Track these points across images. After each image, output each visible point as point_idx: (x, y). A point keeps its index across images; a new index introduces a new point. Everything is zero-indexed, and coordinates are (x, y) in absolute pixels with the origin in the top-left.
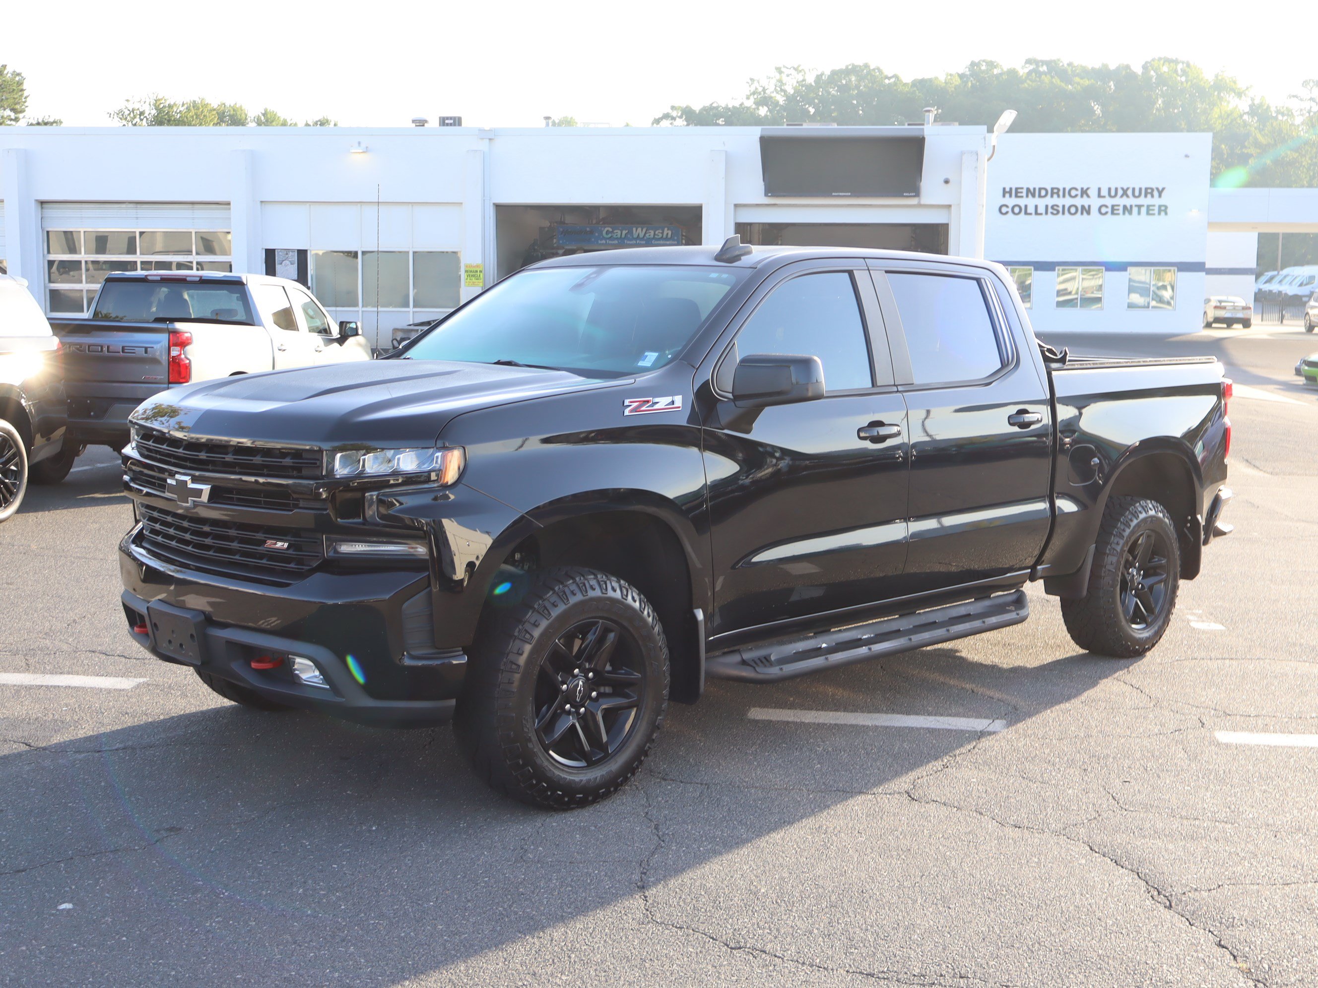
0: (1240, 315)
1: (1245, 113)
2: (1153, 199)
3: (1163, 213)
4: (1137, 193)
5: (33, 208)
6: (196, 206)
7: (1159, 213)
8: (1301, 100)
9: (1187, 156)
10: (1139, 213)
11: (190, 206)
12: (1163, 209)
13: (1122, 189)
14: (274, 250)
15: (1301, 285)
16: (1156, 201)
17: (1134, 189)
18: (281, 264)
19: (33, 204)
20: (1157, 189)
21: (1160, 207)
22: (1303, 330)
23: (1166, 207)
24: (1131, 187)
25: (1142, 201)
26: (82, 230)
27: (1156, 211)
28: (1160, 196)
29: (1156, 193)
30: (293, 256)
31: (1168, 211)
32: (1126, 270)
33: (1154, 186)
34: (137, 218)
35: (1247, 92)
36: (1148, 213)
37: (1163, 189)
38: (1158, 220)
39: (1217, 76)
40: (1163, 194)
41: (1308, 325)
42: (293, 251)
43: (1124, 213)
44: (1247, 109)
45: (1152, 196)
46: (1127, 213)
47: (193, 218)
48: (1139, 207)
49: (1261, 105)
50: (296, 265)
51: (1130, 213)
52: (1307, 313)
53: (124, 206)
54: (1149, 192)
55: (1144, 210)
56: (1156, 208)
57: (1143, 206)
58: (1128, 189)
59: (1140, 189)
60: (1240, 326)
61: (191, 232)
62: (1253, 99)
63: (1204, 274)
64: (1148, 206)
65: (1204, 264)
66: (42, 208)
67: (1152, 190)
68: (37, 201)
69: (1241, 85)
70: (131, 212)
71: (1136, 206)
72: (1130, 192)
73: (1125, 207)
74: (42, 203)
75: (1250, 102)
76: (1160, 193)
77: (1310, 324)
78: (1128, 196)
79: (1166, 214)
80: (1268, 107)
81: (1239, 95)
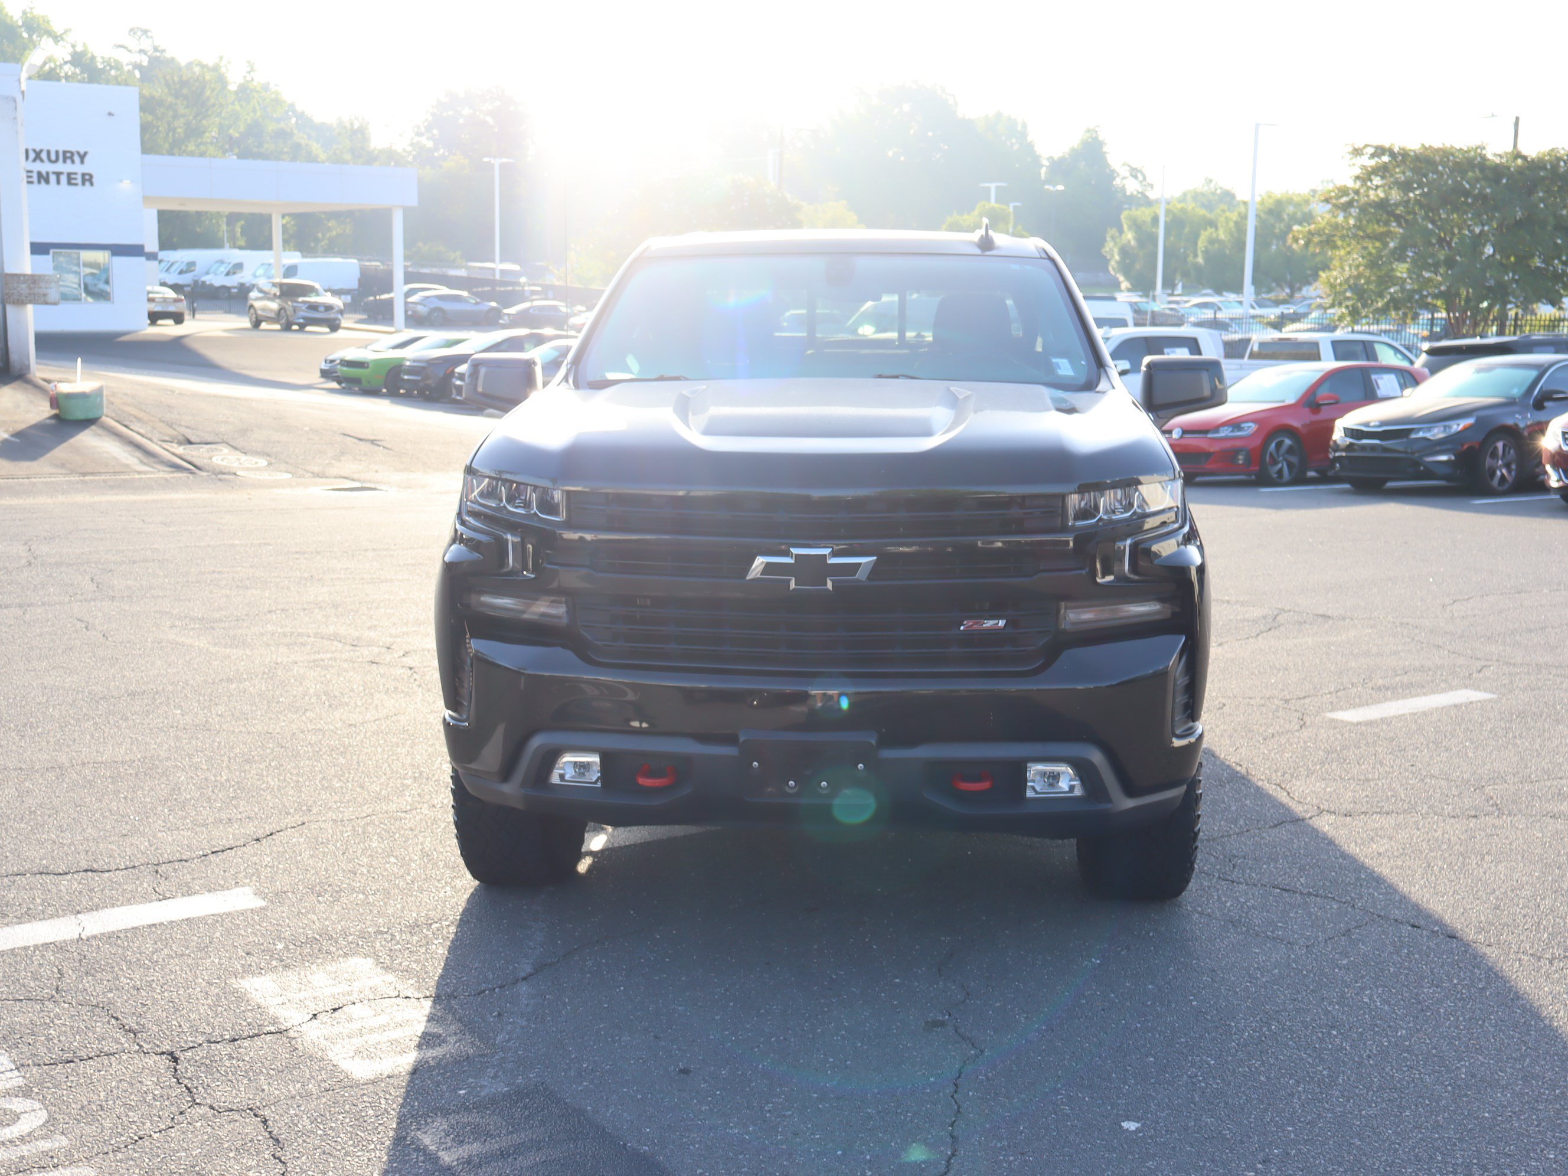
0: (172, 308)
1: (66, 63)
2: (73, 166)
3: (87, 184)
4: (53, 157)
7: (83, 184)
8: (130, 51)
9: (110, 114)
10: (58, 182)
12: (87, 179)
13: (34, 150)
15: (181, 272)
16: (77, 168)
17: (49, 152)
20: (78, 153)
21: (83, 175)
22: (248, 325)
23: (91, 176)
24: (45, 148)
25: (60, 167)
27: (79, 181)
28: (82, 162)
29: (77, 158)
31: (94, 180)
32: (47, 253)
33: (73, 149)
35: (64, 36)
36: (69, 183)
37: (86, 154)
38: (81, 191)
39: (24, 13)
40: (86, 160)
41: (254, 319)
43: (39, 182)
44: (68, 58)
45: (73, 162)
46: (43, 182)
48: (58, 174)
49: (83, 54)
51: (47, 181)
52: (252, 306)
54: (68, 156)
55: (64, 179)
56: (79, 177)
57: (62, 173)
58: (41, 151)
59: (57, 152)
60: (171, 322)
62: (73, 46)
63: (143, 259)
64: (69, 174)
65: (141, 247)
67: (72, 154)
69: (57, 28)
71: (54, 173)
72: (44, 156)
73: (40, 174)
75: (71, 50)
76: (82, 157)
77: (256, 318)
78: (42, 161)
79: (92, 184)
80: (93, 58)
81: (57, 38)
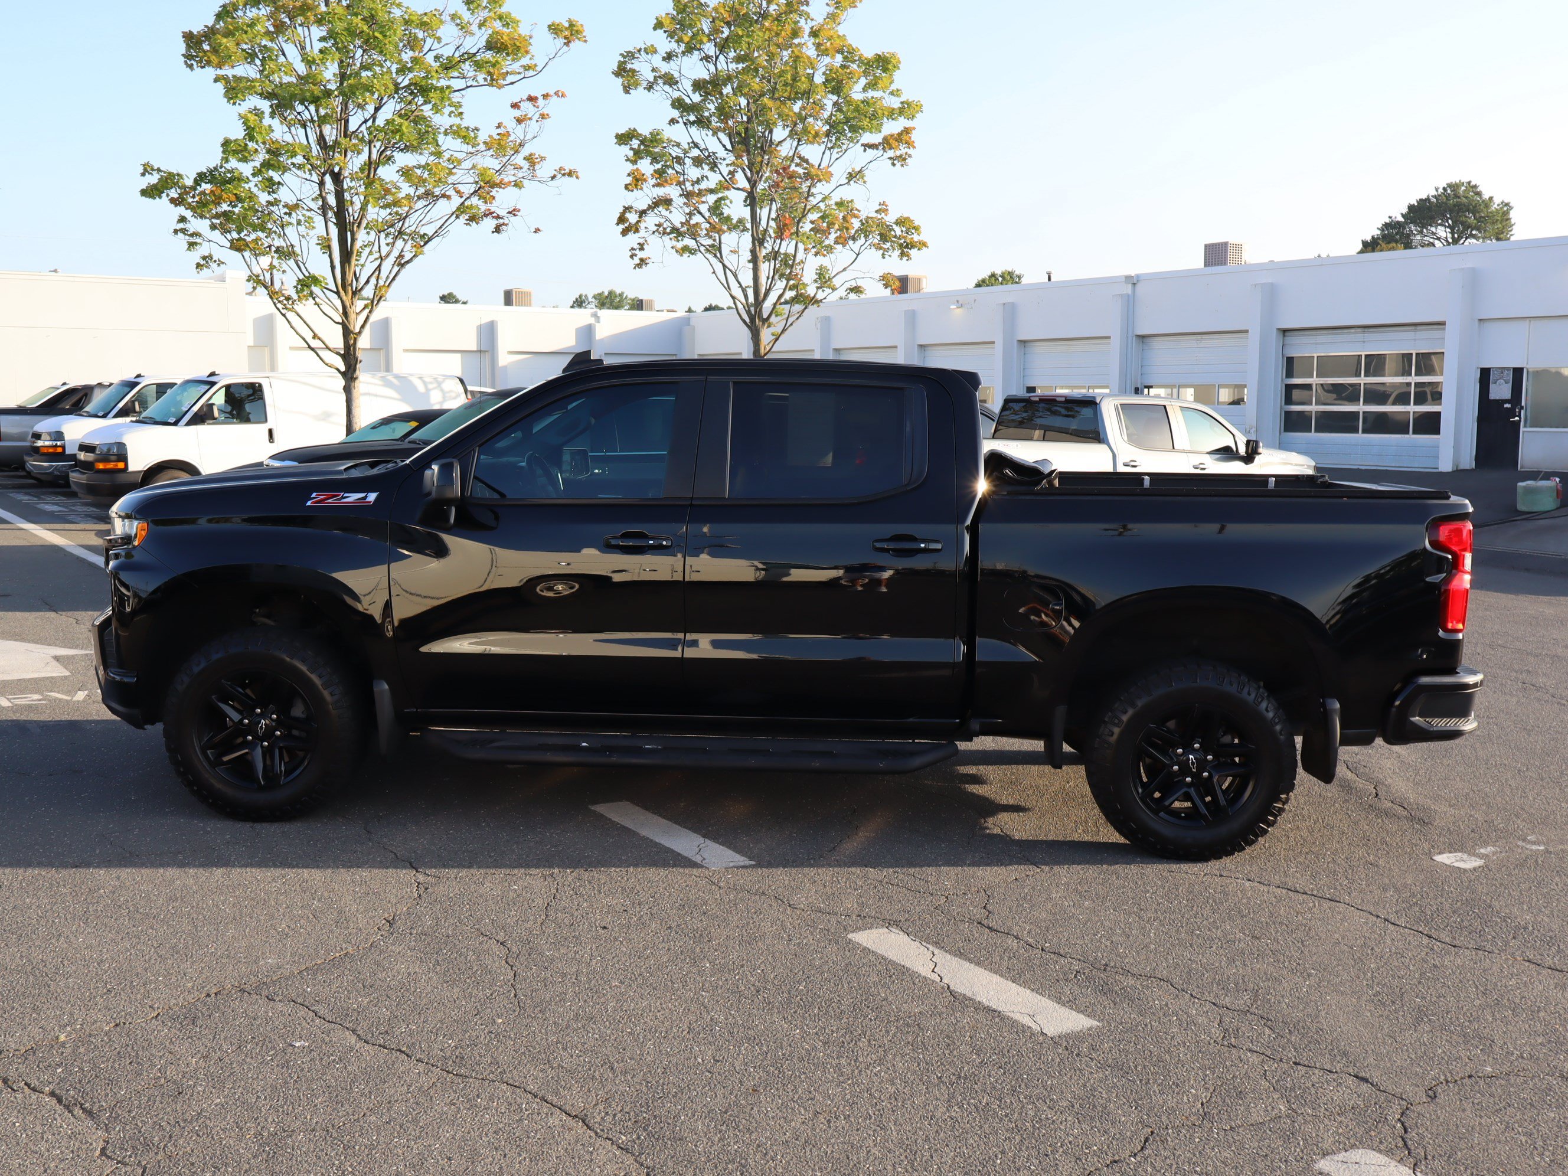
5: (1274, 337)
6: (1419, 328)
11: (1413, 328)
14: (1488, 370)
18: (1495, 383)
19: (1275, 333)
26: (1315, 355)
30: (1508, 375)
34: (1364, 342)
42: (1508, 369)
47: (1415, 340)
50: (1510, 384)
53: (1353, 330)
61: (1411, 354)
66: (1284, 336)
68: (1278, 329)
70: (1359, 336)
74: (1285, 332)
